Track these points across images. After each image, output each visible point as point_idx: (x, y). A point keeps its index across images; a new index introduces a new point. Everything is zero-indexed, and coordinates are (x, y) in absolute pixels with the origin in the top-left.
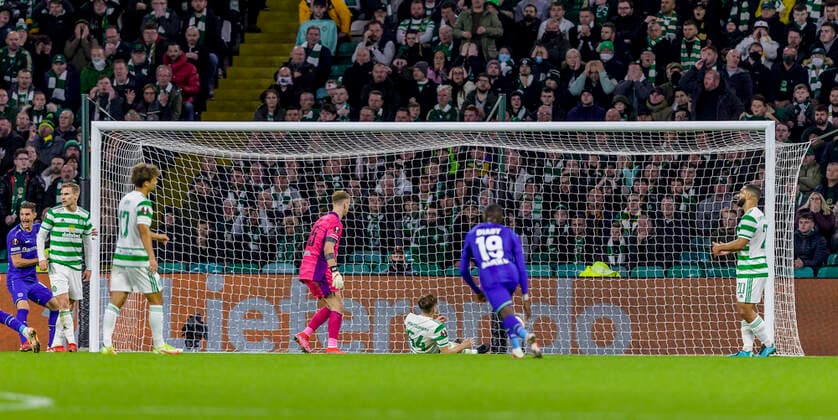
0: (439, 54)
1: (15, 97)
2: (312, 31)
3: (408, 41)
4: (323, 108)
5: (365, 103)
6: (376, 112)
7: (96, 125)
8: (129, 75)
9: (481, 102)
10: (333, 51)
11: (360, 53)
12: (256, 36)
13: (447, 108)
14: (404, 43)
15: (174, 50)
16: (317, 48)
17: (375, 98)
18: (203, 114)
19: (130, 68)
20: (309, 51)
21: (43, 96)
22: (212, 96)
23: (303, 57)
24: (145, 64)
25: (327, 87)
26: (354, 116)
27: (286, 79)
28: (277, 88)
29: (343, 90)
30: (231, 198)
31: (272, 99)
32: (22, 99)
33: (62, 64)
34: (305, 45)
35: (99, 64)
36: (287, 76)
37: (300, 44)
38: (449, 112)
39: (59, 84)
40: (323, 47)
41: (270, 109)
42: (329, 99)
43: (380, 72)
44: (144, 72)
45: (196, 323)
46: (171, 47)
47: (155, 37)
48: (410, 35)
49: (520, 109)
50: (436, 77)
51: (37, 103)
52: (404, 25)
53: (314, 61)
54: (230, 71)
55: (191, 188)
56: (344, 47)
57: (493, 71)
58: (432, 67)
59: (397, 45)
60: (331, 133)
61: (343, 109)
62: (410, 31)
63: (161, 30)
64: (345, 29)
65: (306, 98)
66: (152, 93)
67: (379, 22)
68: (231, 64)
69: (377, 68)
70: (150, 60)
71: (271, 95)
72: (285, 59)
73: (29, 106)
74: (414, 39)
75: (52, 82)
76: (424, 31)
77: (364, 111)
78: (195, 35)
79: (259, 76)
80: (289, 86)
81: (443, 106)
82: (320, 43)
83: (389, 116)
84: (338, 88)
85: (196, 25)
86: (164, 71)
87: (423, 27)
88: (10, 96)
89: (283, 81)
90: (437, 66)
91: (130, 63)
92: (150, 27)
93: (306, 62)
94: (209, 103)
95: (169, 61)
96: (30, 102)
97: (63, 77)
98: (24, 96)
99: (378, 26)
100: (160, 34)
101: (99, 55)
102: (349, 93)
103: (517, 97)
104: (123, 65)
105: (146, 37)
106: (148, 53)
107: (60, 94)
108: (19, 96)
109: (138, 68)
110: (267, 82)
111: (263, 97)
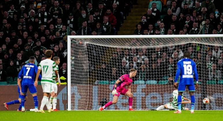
0: (195, 11)
1: (56, 27)
2: (154, 4)
3: (185, 7)
5: (170, 28)
6: (173, 31)
8: (94, 19)
9: (207, 27)
12: (136, 6)
13: (196, 29)
14: (183, 8)
15: (109, 11)
16: (155, 10)
17: (173, 26)
18: (119, 32)
19: (94, 17)
20: (153, 11)
21: (65, 26)
22: (122, 26)
23: (151, 13)
24: (99, 16)
25: (158, 23)
27: (144, 20)
28: (141, 23)
29: (163, 23)
30: (124, 59)
31: (139, 27)
32: (59, 28)
33: (72, 16)
34: (151, 9)
35: (84, 16)
36: (145, 19)
37: (150, 8)
38: (197, 31)
39: (71, 22)
40: (157, 10)
41: (139, 30)
42: (158, 26)
43: (174, 18)
44: (99, 18)
45: (105, 101)
46: (108, 10)
47: (103, 6)
48: (185, 5)
49: (220, 29)
50: (194, 19)
51: (63, 29)
52: (184, 2)
53: (154, 14)
54: (127, 17)
55: (112, 56)
56: (165, 9)
57: (212, 17)
58: (192, 16)
59: (181, 8)
61: (163, 30)
62: (186, 4)
63: (105, 4)
64: (165, 3)
65: (151, 26)
66: (99, 25)
67: (175, 1)
68: (128, 15)
69: (173, 16)
70: (100, 14)
71: (139, 25)
72: (146, 13)
73: (61, 30)
74: (187, 6)
75: (69, 21)
76: (190, 4)
77: (170, 31)
78: (116, 6)
79: (137, 19)
80: (145, 22)
82: (156, 8)
84: (161, 22)
85: (116, 3)
86: (106, 18)
87: (190, 3)
88: (55, 26)
89: (143, 21)
90: (194, 15)
91: (94, 15)
92: (101, 4)
93: (152, 14)
94: (120, 28)
95: (107, 15)
96: (61, 28)
97: (72, 20)
98: (59, 26)
99: (175, 2)
100: (104, 6)
101: (84, 13)
102: (165, 24)
103: (219, 25)
105: (99, 7)
106: (100, 12)
107: (71, 26)
108: (58, 27)
109: (96, 17)
110: (138, 21)
111: (137, 26)
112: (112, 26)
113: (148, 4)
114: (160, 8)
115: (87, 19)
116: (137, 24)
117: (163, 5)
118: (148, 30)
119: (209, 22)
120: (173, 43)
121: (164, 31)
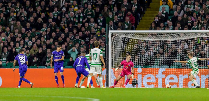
0: (195, 13)
1: (90, 25)
2: (163, 8)
3: (187, 10)
4: (166, 27)
5: (176, 26)
6: (179, 28)
7: (110, 31)
8: (118, 19)
9: (205, 26)
10: (168, 12)
11: (176, 13)
12: (149, 9)
13: (196, 27)
14: (186, 11)
15: (129, 13)
16: (165, 12)
17: (179, 25)
18: (136, 29)
19: (118, 17)
20: (163, 13)
21: (96, 24)
22: (139, 24)
23: (161, 14)
25: (167, 22)
26: (174, 29)
27: (157, 20)
29: (171, 22)
31: (153, 25)
32: (92, 25)
33: (101, 16)
34: (161, 11)
35: (111, 16)
36: (157, 19)
37: (160, 11)
38: (197, 28)
39: (101, 21)
40: (166, 12)
41: (153, 27)
42: (168, 25)
43: (180, 18)
44: (122, 18)
46: (128, 12)
47: (124, 9)
48: (188, 9)
50: (194, 19)
51: (95, 26)
52: (186, 6)
53: (164, 15)
54: (143, 18)
55: (133, 47)
56: (171, 12)
57: (207, 17)
59: (184, 11)
60: (168, 33)
62: (188, 8)
63: (126, 8)
64: (171, 7)
65: (162, 24)
67: (180, 6)
68: (143, 16)
69: (179, 17)
70: (123, 15)
71: (153, 24)
72: (157, 15)
73: (93, 27)
74: (188, 10)
75: (99, 21)
76: (191, 8)
77: (176, 28)
78: (134, 9)
79: (150, 19)
80: (158, 21)
81: (195, 26)
82: (165, 11)
83: (182, 29)
84: (170, 22)
85: (135, 6)
86: (127, 18)
87: (191, 7)
88: (89, 24)
89: (156, 20)
90: (194, 16)
91: (118, 16)
92: (123, 7)
93: (162, 15)
94: (138, 26)
95: (128, 16)
96: (94, 26)
97: (102, 20)
98: (92, 24)
99: (179, 6)
100: (126, 9)
101: (111, 14)
102: (173, 23)
104: (117, 16)
105: (122, 10)
106: (123, 13)
107: (101, 24)
108: (91, 25)
109: (120, 17)
110: (152, 21)
111: (151, 24)
112: (132, 24)
113: (159, 8)
114: (168, 11)
115: (113, 19)
116: (151, 23)
117: (171, 9)
118: (160, 27)
119: (206, 22)
120: (189, 37)
121: (172, 28)
